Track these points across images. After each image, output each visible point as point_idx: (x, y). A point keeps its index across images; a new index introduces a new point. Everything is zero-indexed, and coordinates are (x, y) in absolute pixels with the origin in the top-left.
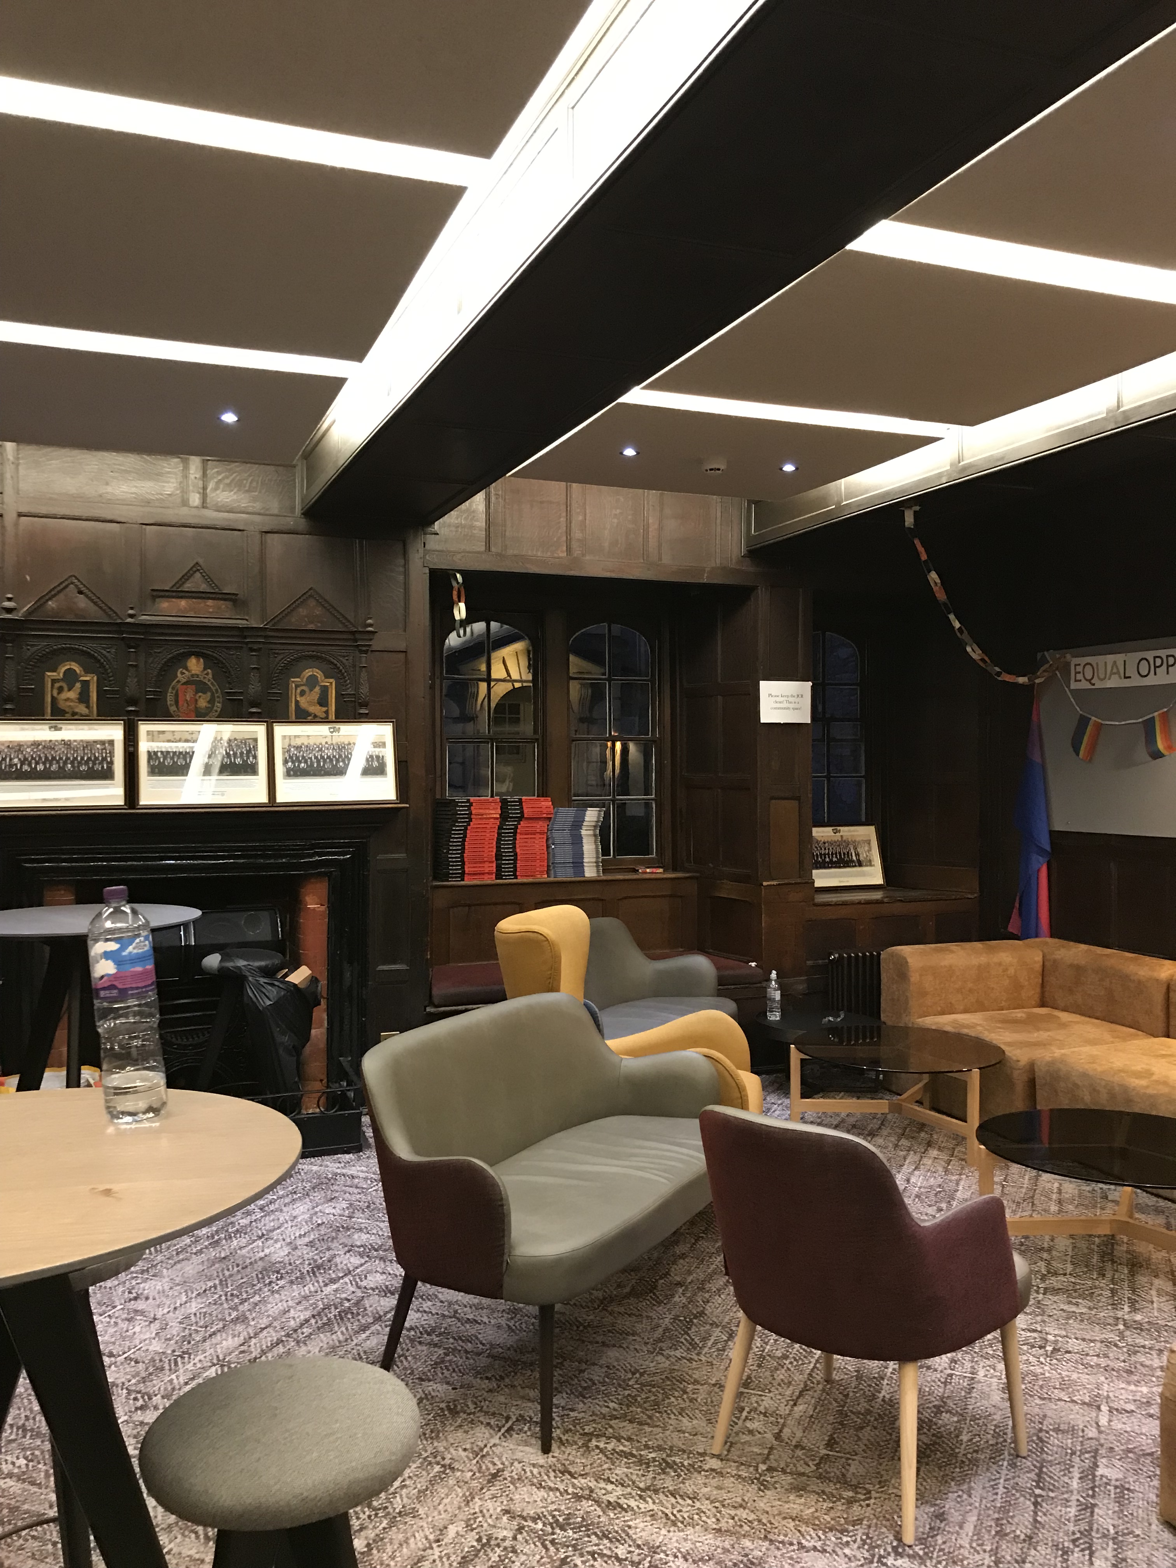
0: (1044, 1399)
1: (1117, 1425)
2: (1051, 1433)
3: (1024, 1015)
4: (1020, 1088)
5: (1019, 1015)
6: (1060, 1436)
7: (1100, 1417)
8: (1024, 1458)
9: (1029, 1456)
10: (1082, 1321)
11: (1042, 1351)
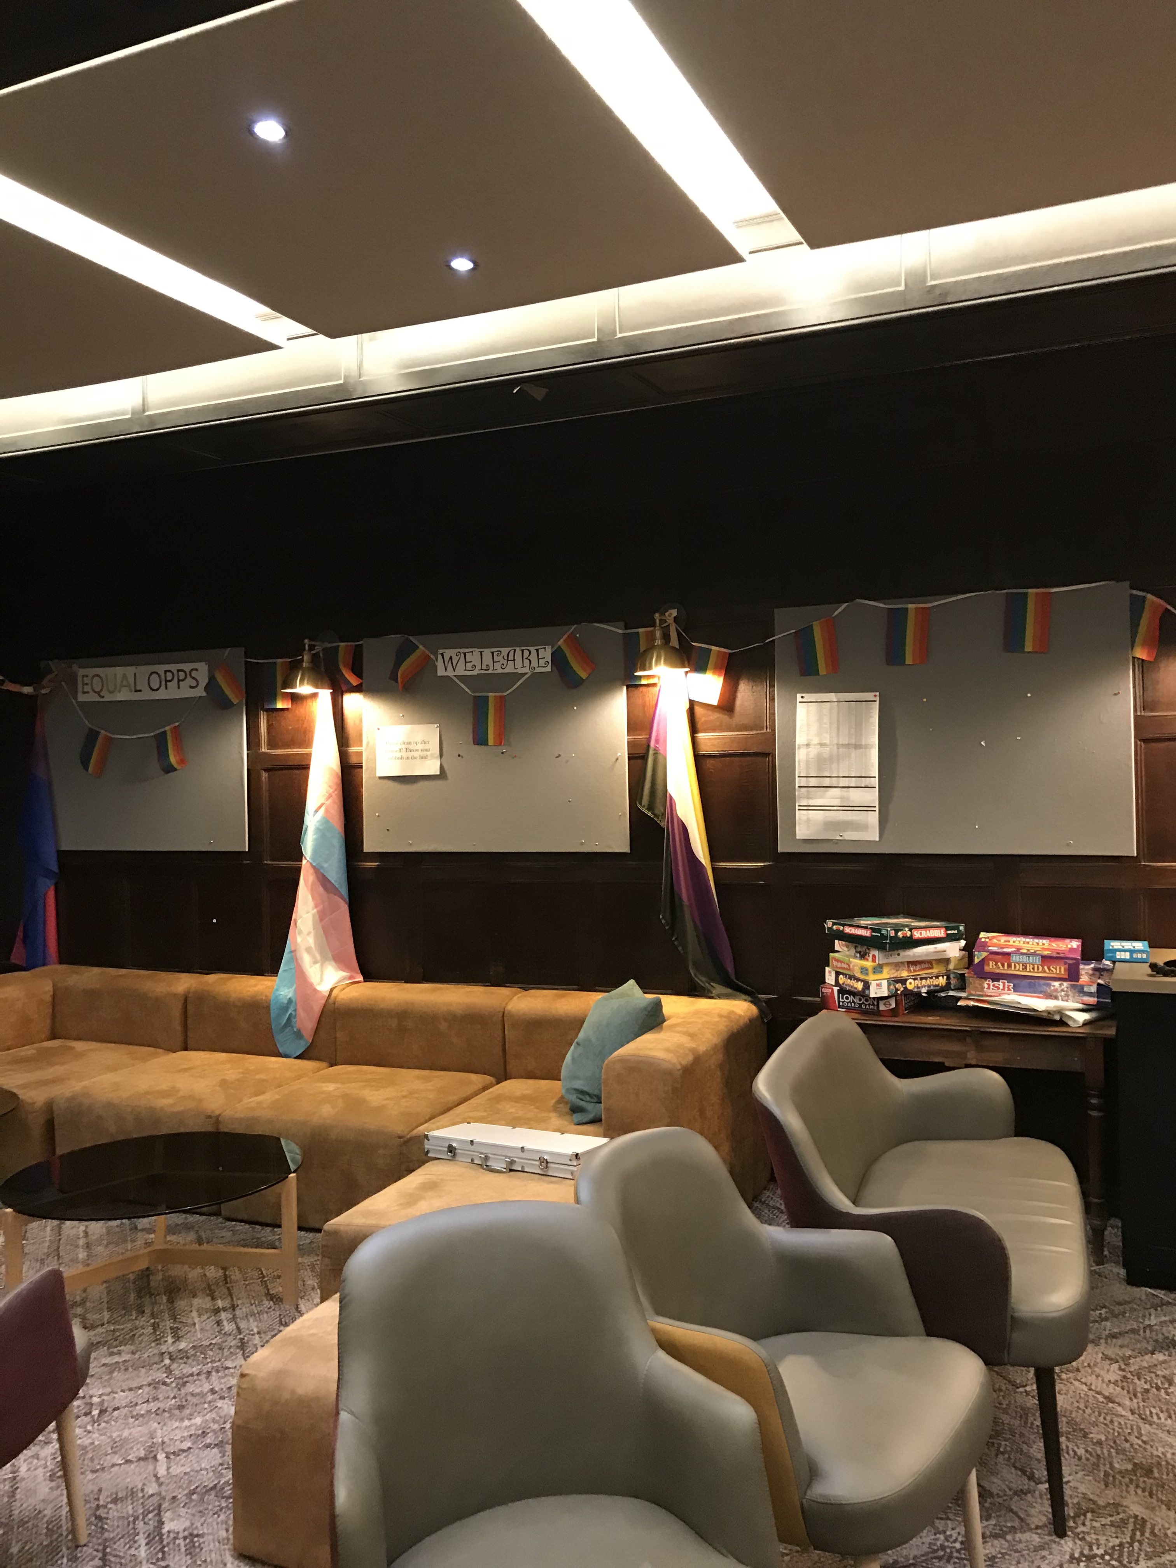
0: (97, 1471)
1: (176, 1470)
2: (110, 1506)
3: (34, 1051)
4: (37, 1131)
5: (29, 1053)
6: (119, 1505)
7: (158, 1468)
8: (85, 1545)
9: (89, 1542)
10: (126, 1370)
11: (88, 1418)
